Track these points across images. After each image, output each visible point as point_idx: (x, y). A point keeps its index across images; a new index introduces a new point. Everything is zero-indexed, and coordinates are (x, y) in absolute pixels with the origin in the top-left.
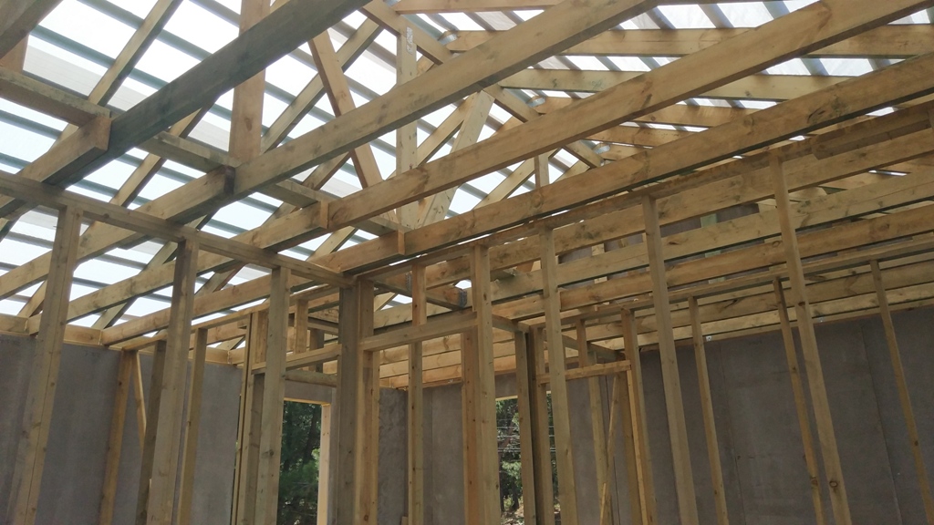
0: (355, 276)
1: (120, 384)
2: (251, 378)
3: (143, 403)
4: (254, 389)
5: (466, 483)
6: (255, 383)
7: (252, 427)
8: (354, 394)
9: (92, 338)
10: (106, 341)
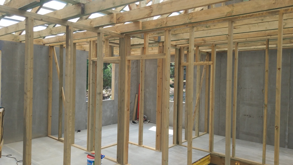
0: (125, 34)
1: (50, 57)
2: (91, 62)
3: (57, 63)
4: (93, 66)
5: (157, 97)
6: (93, 64)
7: (92, 77)
8: (124, 73)
9: (39, 42)
10: (44, 43)
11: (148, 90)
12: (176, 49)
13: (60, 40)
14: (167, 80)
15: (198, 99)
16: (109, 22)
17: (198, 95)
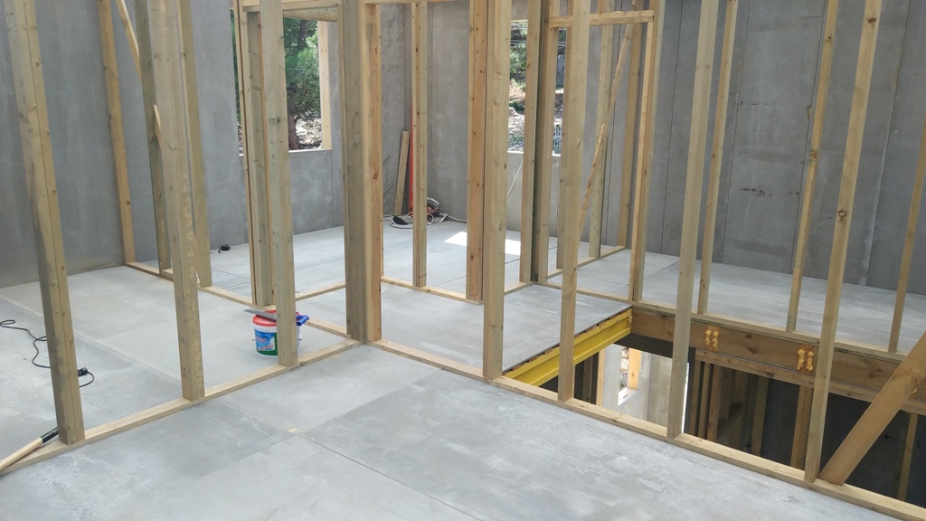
2: (244, 16)
3: (129, 23)
4: (249, 29)
5: (470, 133)
6: (248, 23)
7: (251, 70)
8: (357, 53)
11: (440, 116)
14: (500, 73)
15: (602, 141)
17: (601, 129)
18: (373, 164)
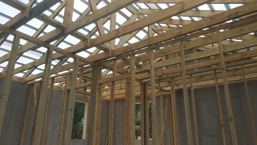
0: (97, 63)
1: (29, 93)
2: (66, 91)
3: (35, 98)
5: (125, 123)
6: (67, 93)
7: (66, 105)
9: (22, 80)
10: (26, 81)
11: (117, 130)
12: (141, 83)
13: (41, 76)
14: (133, 95)
15: (164, 132)
16: (84, 46)
17: (163, 128)
18: (97, 126)
